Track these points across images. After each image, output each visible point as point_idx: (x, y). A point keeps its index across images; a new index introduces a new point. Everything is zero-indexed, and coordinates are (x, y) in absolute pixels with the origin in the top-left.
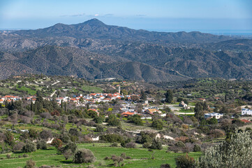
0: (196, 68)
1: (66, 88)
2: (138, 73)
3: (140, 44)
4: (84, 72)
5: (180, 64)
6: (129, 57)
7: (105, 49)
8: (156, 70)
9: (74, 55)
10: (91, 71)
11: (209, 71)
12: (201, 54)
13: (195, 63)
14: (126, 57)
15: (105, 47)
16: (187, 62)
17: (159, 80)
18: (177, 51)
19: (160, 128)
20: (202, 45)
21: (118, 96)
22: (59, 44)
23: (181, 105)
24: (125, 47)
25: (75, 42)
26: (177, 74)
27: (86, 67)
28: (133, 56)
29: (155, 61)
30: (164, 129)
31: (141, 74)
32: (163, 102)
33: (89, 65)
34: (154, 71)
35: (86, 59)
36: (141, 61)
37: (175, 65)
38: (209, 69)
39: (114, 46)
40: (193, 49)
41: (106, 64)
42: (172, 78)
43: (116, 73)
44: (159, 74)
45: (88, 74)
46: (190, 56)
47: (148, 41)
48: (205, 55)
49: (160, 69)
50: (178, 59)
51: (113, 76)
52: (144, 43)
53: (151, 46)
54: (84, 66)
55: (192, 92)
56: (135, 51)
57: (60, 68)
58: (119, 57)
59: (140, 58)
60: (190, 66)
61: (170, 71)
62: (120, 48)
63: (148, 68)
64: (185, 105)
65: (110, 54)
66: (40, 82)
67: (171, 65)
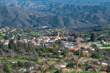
0: (99, 18)
1: (20, 34)
2: (62, 22)
3: (61, 4)
4: (26, 23)
5: (89, 16)
6: (54, 12)
7: (38, 8)
8: (73, 20)
9: (19, 12)
10: (31, 22)
11: (107, 20)
12: (101, 9)
13: (98, 15)
14: (52, 13)
15: (38, 6)
16: (93, 15)
17: (75, 27)
18: (86, 8)
19: (98, 58)
20: (101, 4)
21: (59, 38)
22: (8, 5)
23: (102, 43)
24: (51, 6)
25: (19, 4)
26: (86, 23)
27: (28, 20)
28: (57, 12)
29: (72, 14)
30: (101, 58)
31: (63, 23)
32: (89, 41)
33: (29, 18)
34: (72, 21)
35: (27, 14)
36: (62, 15)
37: (85, 17)
38: (107, 19)
39: (44, 5)
40: (96, 6)
41: (40, 18)
42: (83, 25)
43: (47, 23)
44: (75, 23)
45: (29, 24)
46: (94, 10)
47: (66, 2)
48: (104, 10)
49: (75, 20)
50: (87, 13)
51: (46, 25)
52: (64, 3)
53: (68, 5)
54: (26, 19)
55: (103, 34)
56: (58, 9)
57: (10, 21)
58: (48, 13)
59: (61, 13)
60: (95, 17)
61: (82, 21)
62: (48, 7)
63: (68, 19)
64: (105, 43)
65: (42, 11)
66: (3, 30)
67: (83, 17)
